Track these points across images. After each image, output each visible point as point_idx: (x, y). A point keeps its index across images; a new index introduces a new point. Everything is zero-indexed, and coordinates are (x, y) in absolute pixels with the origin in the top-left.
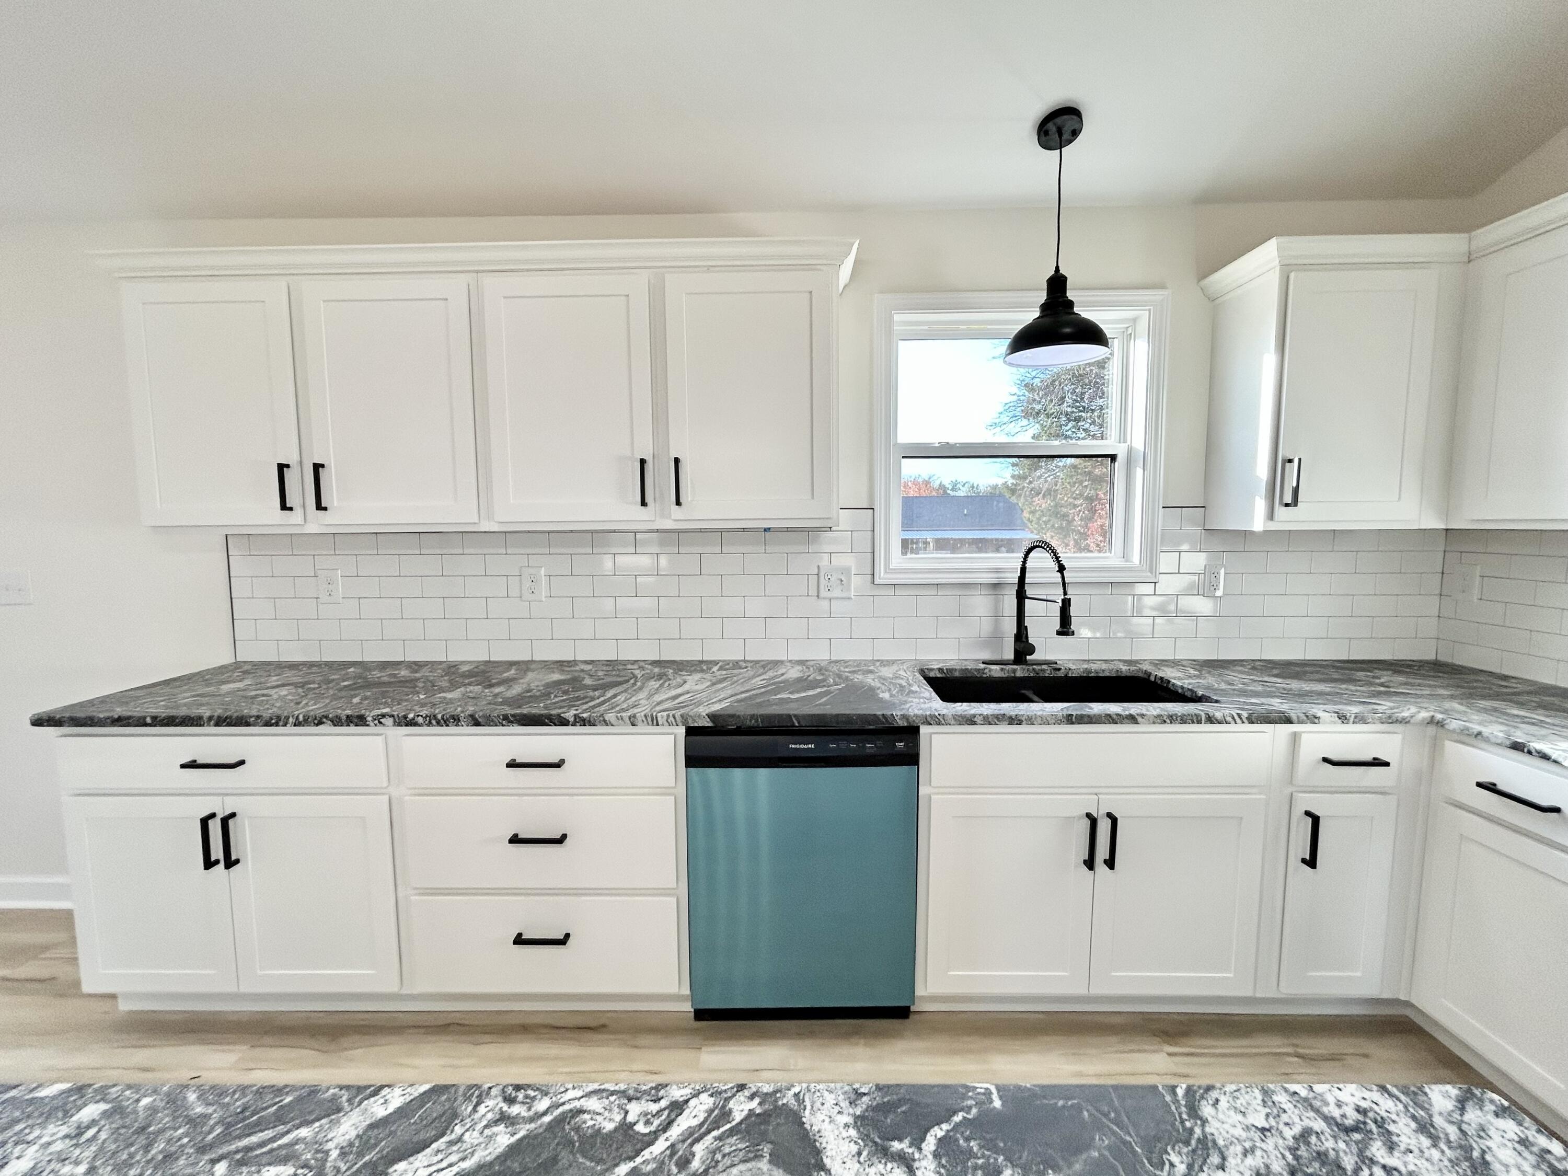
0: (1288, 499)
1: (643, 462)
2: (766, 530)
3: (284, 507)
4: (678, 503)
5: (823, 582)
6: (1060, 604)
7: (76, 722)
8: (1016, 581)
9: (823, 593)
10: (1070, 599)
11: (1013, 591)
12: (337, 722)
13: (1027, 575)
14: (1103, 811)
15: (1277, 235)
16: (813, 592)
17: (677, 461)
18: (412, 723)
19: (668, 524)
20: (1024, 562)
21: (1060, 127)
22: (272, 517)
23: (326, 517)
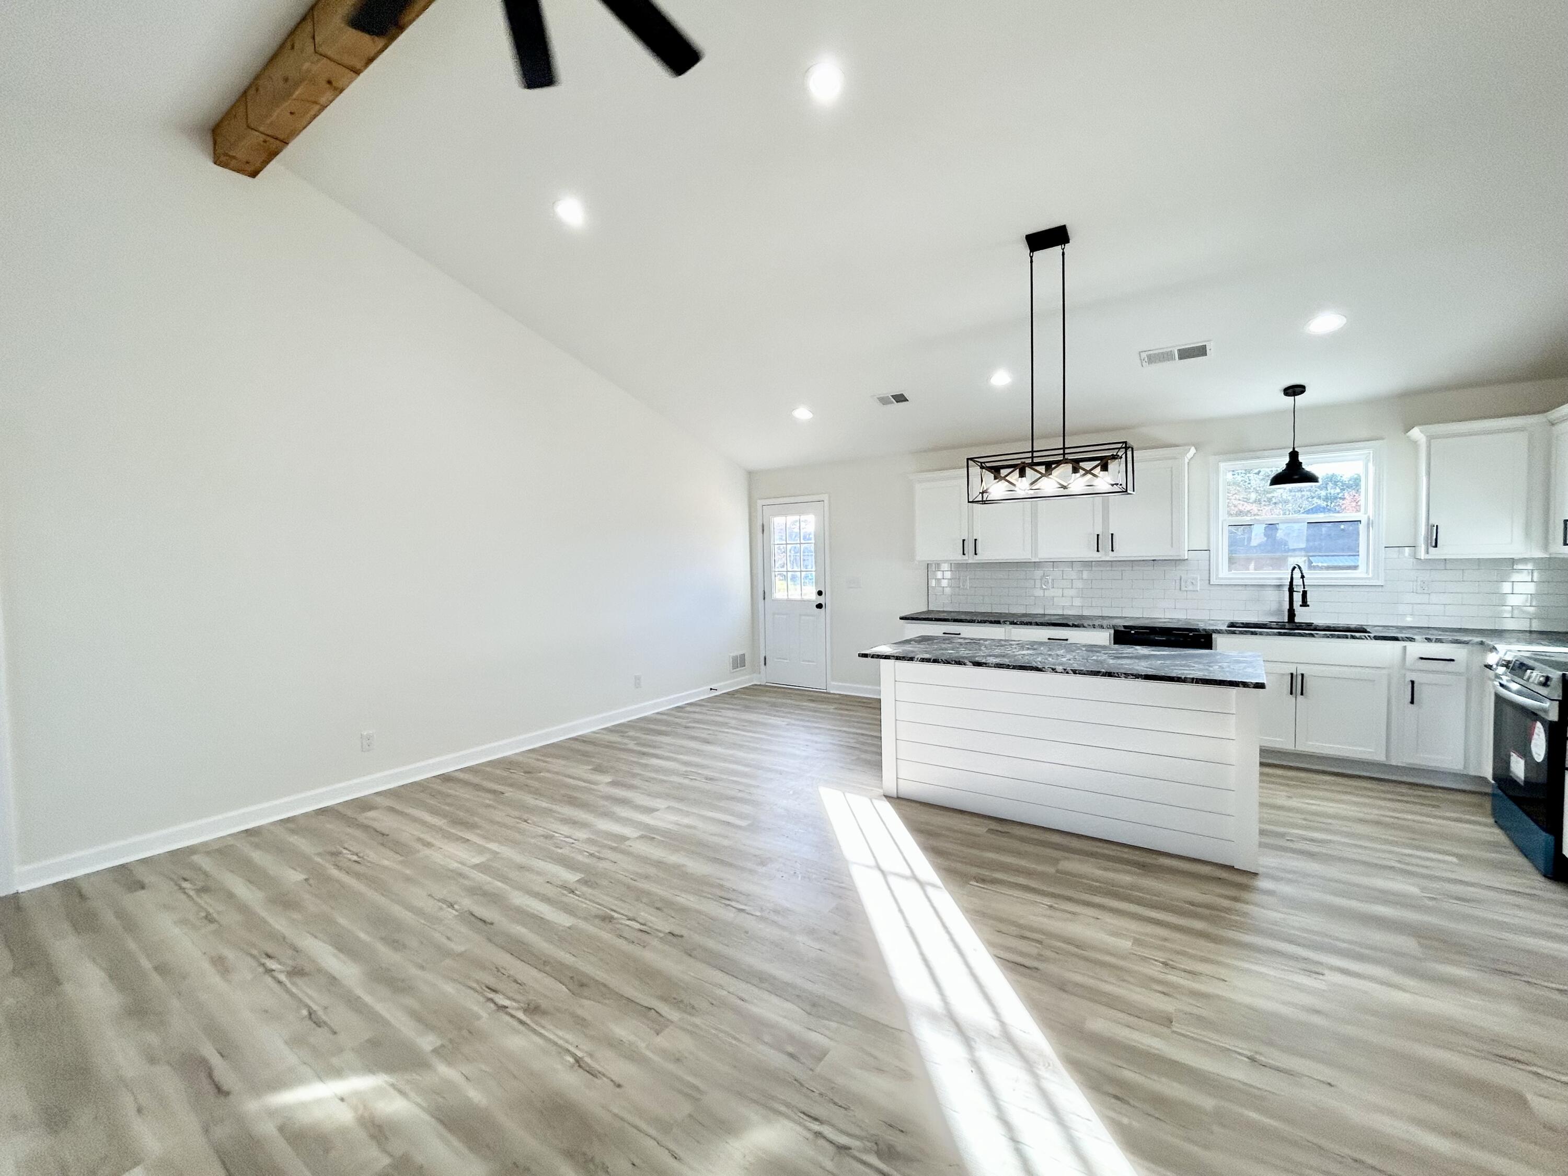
0: (1434, 544)
1: (1098, 535)
2: (1153, 560)
3: (964, 554)
4: (1112, 550)
5: (1183, 584)
6: (1301, 593)
7: (913, 619)
8: (1288, 584)
9: (1183, 588)
10: (1306, 591)
11: (1286, 589)
12: (991, 622)
13: (1294, 581)
14: (1299, 672)
15: (1420, 425)
16: (1178, 587)
17: (1112, 534)
18: (1016, 624)
19: (1108, 559)
20: (1292, 574)
21: (1294, 390)
22: (959, 557)
23: (977, 557)
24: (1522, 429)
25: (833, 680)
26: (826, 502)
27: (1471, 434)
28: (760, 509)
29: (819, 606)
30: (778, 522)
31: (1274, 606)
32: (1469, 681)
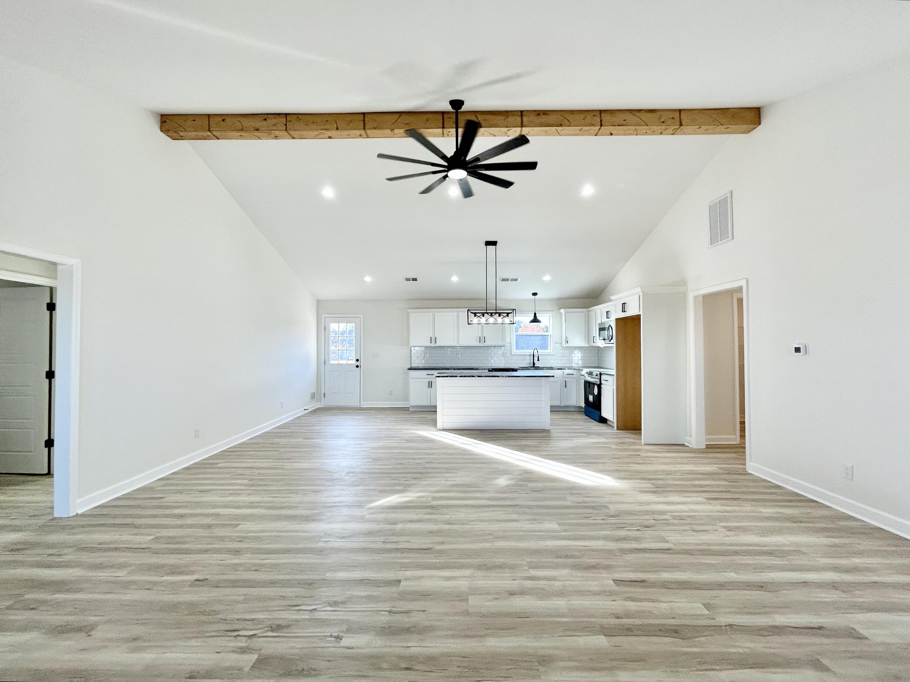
0: (567, 342)
1: (480, 337)
2: (495, 346)
3: (430, 343)
8: (533, 354)
10: (538, 357)
11: (532, 356)
13: (535, 353)
16: (502, 356)
17: (485, 337)
19: (481, 345)
20: (534, 351)
21: (535, 294)
22: (428, 344)
23: (436, 344)
24: (583, 312)
25: (364, 401)
26: (362, 318)
27: (572, 312)
28: (323, 319)
29: (357, 366)
30: (334, 326)
31: (529, 361)
32: (577, 380)
